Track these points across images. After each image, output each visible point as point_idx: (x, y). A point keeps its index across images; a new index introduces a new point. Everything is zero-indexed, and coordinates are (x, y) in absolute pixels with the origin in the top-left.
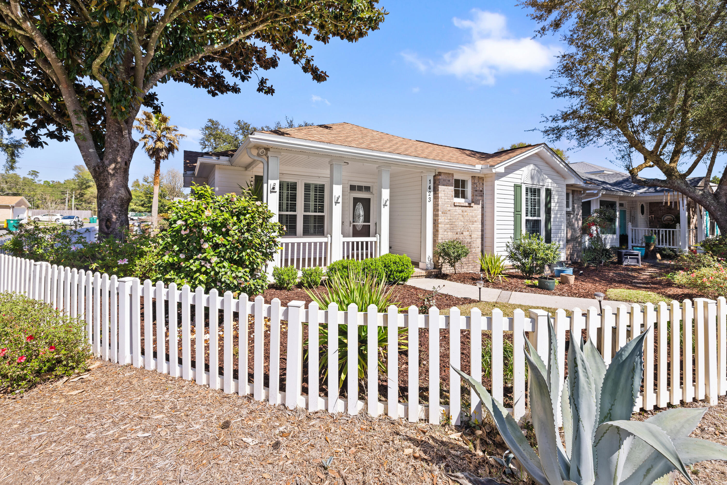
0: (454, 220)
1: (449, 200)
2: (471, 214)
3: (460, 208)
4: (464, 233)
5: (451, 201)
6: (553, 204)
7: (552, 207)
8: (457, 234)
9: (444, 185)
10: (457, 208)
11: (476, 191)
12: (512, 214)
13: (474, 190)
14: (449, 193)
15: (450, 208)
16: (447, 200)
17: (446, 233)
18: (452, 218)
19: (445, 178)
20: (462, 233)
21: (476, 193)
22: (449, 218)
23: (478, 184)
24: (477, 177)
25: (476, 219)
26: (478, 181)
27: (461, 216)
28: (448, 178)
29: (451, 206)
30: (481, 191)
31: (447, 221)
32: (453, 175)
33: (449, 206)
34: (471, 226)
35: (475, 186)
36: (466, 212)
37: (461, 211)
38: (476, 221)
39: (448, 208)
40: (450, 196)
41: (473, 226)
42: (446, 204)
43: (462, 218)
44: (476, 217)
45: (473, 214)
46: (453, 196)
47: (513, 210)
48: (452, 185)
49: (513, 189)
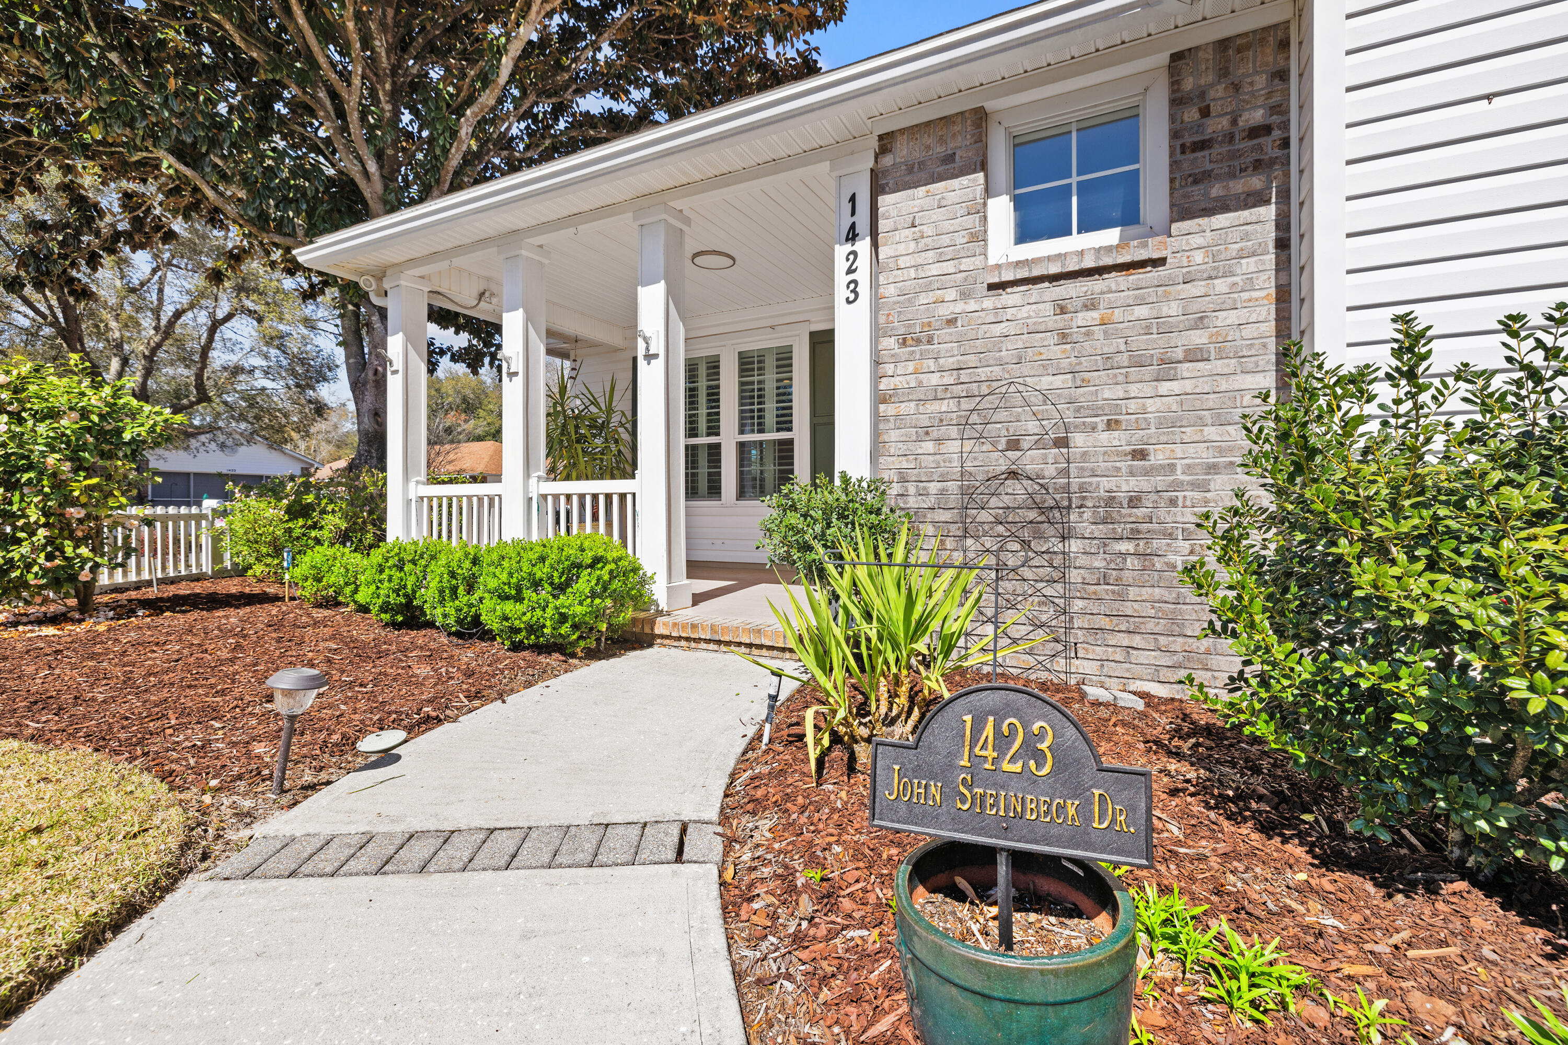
0: (983, 373)
1: (949, 267)
2: (1142, 312)
3: (1035, 291)
4: (1078, 440)
5: (966, 264)
8: (1013, 445)
10: (1011, 297)
14: (947, 226)
15: (959, 307)
16: (935, 270)
17: (929, 447)
18: (972, 360)
19: (917, 155)
20: (1061, 443)
22: (950, 362)
23: (1219, 91)
24: (1223, 44)
25: (1198, 338)
26: (1223, 72)
27: (1052, 339)
28: (940, 149)
29: (965, 296)
30: (1263, 130)
31: (935, 379)
32: (980, 117)
33: (951, 294)
34: (1148, 389)
35: (1191, 114)
36: (1090, 305)
37: (1048, 309)
38: (1194, 356)
39: (945, 311)
40: (961, 238)
41: (1164, 388)
42: (928, 290)
43: (1056, 351)
44: (1200, 322)
45: (1173, 309)
46: (979, 237)
48: (978, 171)
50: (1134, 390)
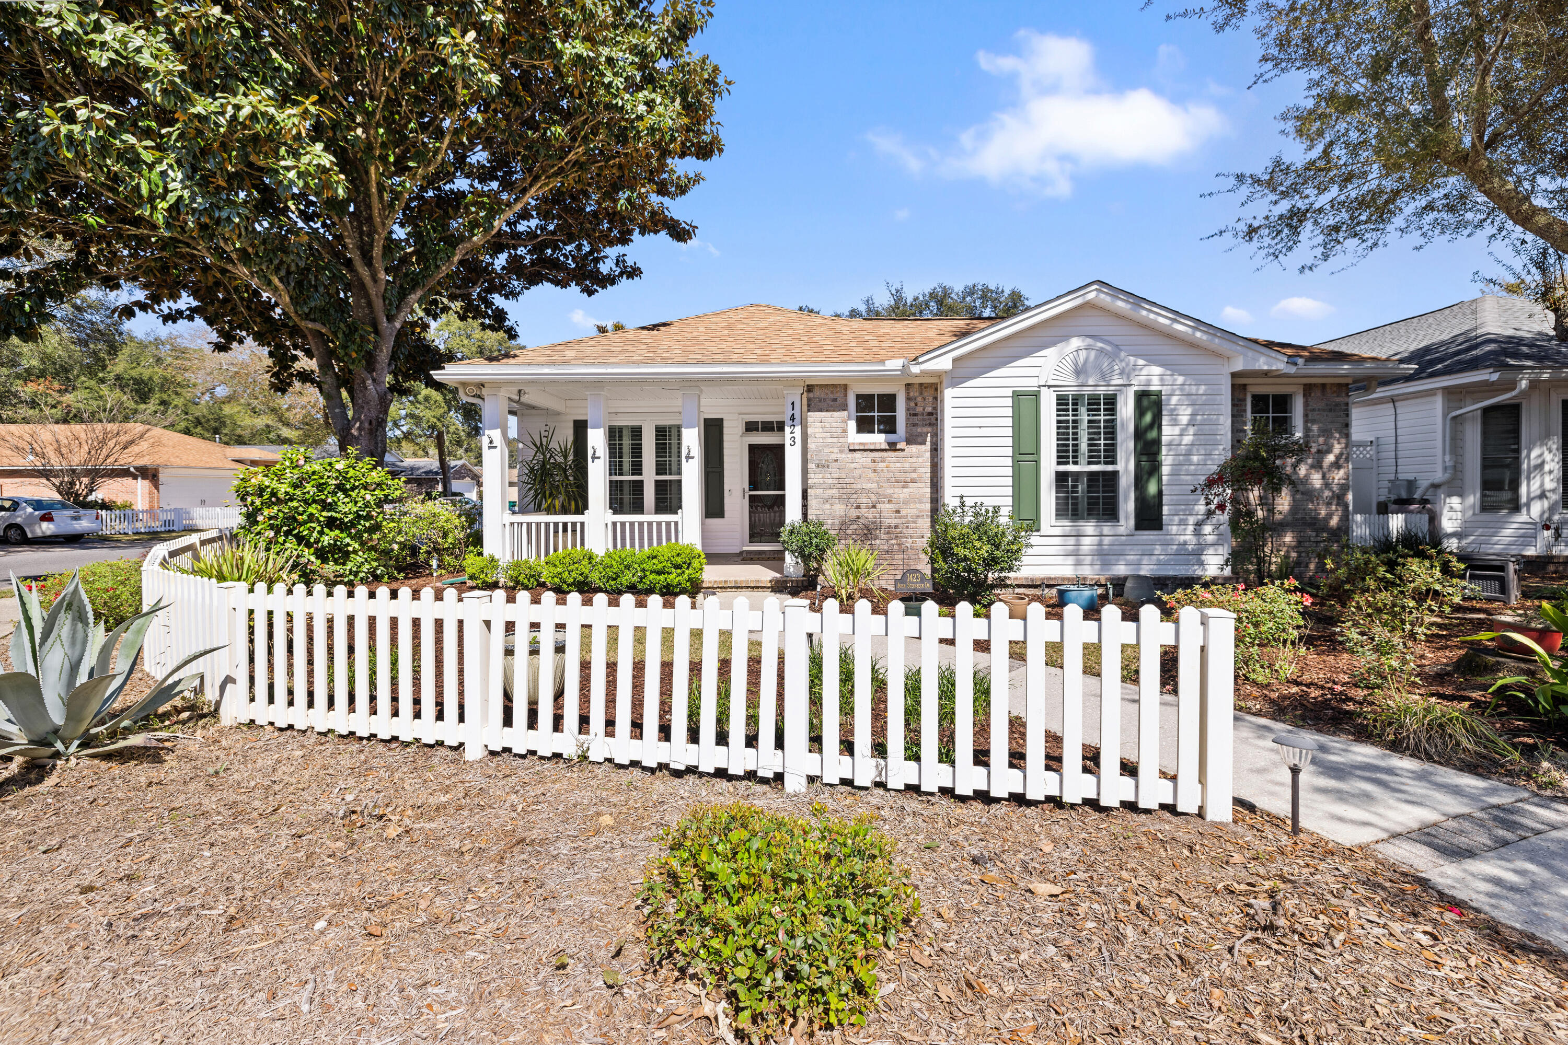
0: (848, 480)
1: (835, 440)
2: (898, 465)
3: (866, 453)
4: (879, 506)
5: (842, 440)
6: (1168, 432)
7: (1165, 439)
8: (858, 507)
9: (821, 410)
10: (858, 455)
11: (915, 415)
12: (1009, 462)
13: (911, 414)
14: (835, 425)
15: (839, 456)
16: (830, 440)
17: (828, 506)
18: (844, 476)
19: (823, 396)
21: (916, 420)
22: (836, 475)
23: (919, 399)
24: (921, 384)
25: (914, 475)
26: (921, 393)
27: (870, 471)
28: (831, 396)
29: (841, 452)
30: (930, 414)
31: (830, 481)
32: (845, 387)
33: (836, 450)
34: (900, 490)
35: (912, 404)
36: (883, 461)
37: (869, 460)
38: (913, 481)
39: (834, 456)
40: (839, 430)
41: (905, 490)
42: (827, 447)
43: (872, 475)
44: (915, 471)
45: (907, 465)
46: (845, 431)
47: (1009, 451)
48: (844, 407)
49: (1009, 402)
50: (896, 490)
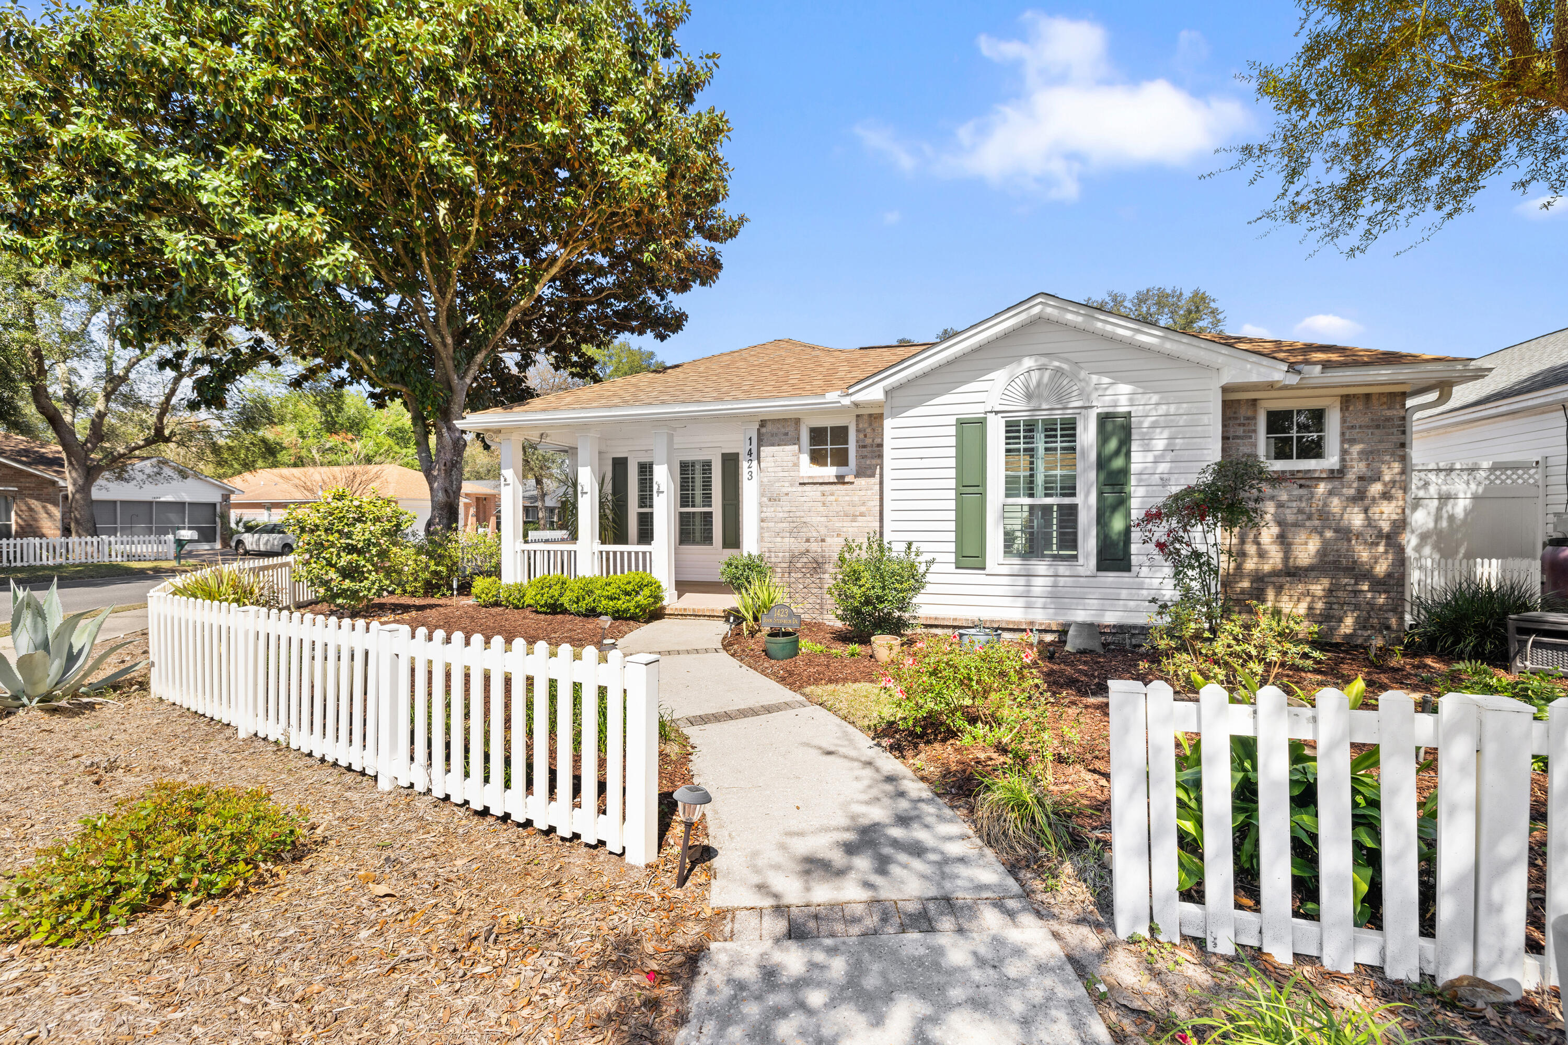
0: (798, 514)
1: (786, 474)
2: (847, 498)
3: (815, 487)
4: (828, 540)
5: (792, 474)
6: (1139, 459)
7: (1134, 468)
8: (808, 541)
9: (773, 445)
10: (807, 488)
11: (864, 447)
12: (952, 495)
13: (861, 446)
14: (786, 458)
15: (790, 489)
16: (781, 474)
17: (779, 539)
18: (794, 509)
19: (775, 430)
20: (823, 540)
21: (865, 452)
22: (787, 509)
23: (869, 430)
24: (870, 415)
25: (863, 509)
26: (870, 425)
27: (820, 504)
28: (783, 430)
29: (792, 485)
30: (879, 445)
31: (781, 515)
32: (797, 421)
33: (787, 484)
34: (849, 524)
35: (862, 436)
36: (832, 494)
37: (819, 494)
38: (862, 515)
39: (785, 490)
40: (790, 464)
41: (854, 524)
42: (778, 481)
43: (822, 509)
44: (864, 504)
45: (856, 499)
46: (796, 464)
47: (952, 484)
48: (796, 441)
49: (952, 431)
50: (845, 524)
